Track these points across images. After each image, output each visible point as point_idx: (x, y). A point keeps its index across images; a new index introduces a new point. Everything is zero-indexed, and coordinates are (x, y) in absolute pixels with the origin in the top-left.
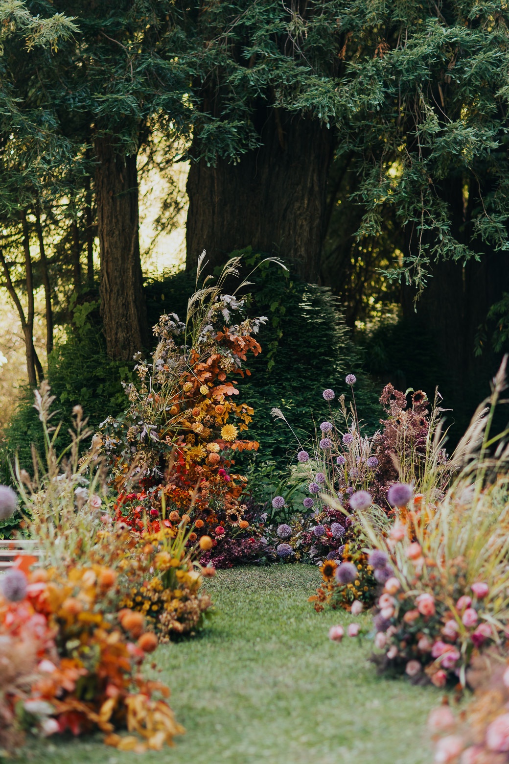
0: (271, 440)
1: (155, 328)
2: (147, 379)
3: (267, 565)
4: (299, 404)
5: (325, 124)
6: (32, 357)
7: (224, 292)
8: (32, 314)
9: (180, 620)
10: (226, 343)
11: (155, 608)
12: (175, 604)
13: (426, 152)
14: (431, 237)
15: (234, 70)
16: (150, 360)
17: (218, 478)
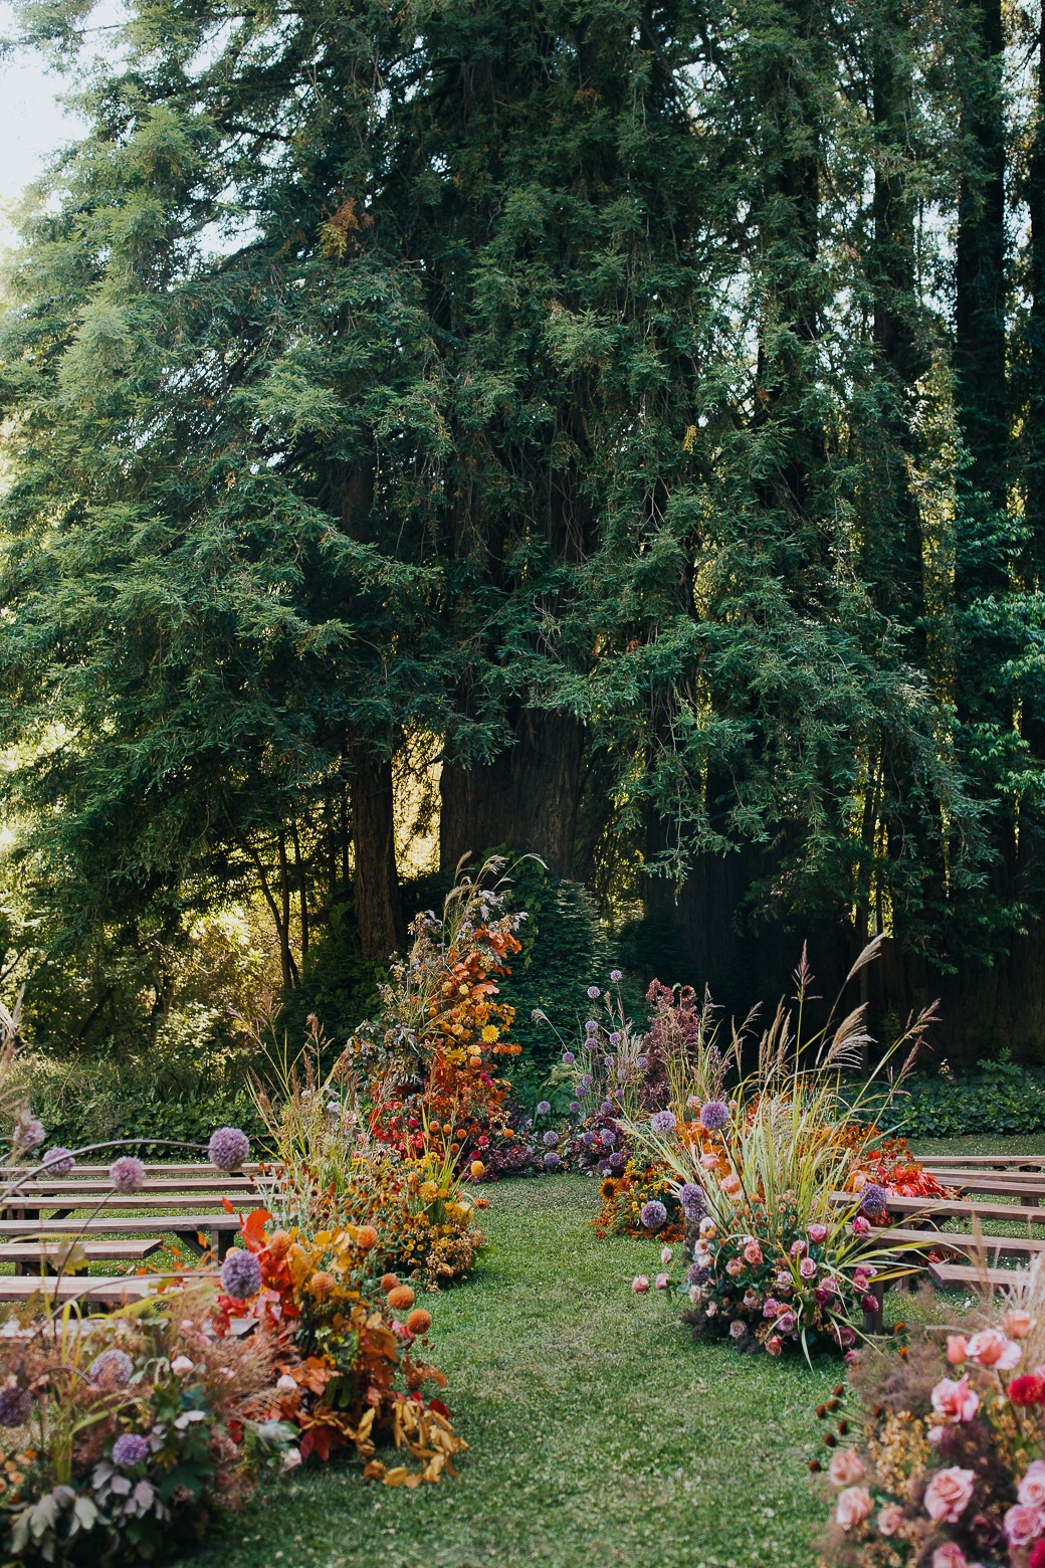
0: (530, 1040)
1: (411, 927)
2: (404, 979)
3: (534, 1176)
4: (557, 1001)
5: (581, 720)
6: (287, 958)
7: (482, 889)
8: (287, 917)
9: (449, 1262)
10: (485, 940)
11: (420, 1248)
12: (444, 1242)
13: (681, 746)
14: (689, 829)
15: (488, 669)
16: (407, 960)
17: (480, 1082)
